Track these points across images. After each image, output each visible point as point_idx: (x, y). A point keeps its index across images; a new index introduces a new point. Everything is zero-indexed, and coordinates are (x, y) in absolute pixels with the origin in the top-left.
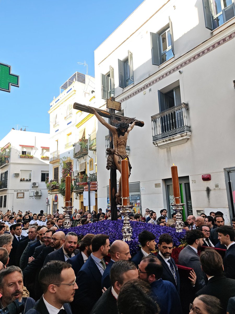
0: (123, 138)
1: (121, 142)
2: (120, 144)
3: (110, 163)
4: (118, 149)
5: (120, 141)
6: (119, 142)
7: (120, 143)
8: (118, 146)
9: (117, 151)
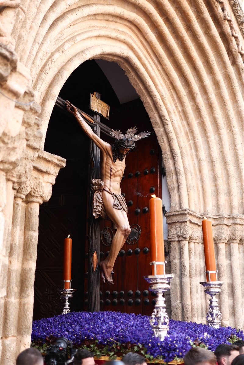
0: (121, 165)
1: (118, 171)
2: (115, 174)
3: (99, 206)
4: (110, 182)
5: (116, 169)
6: (114, 170)
7: (116, 172)
8: (110, 178)
9: (109, 186)
